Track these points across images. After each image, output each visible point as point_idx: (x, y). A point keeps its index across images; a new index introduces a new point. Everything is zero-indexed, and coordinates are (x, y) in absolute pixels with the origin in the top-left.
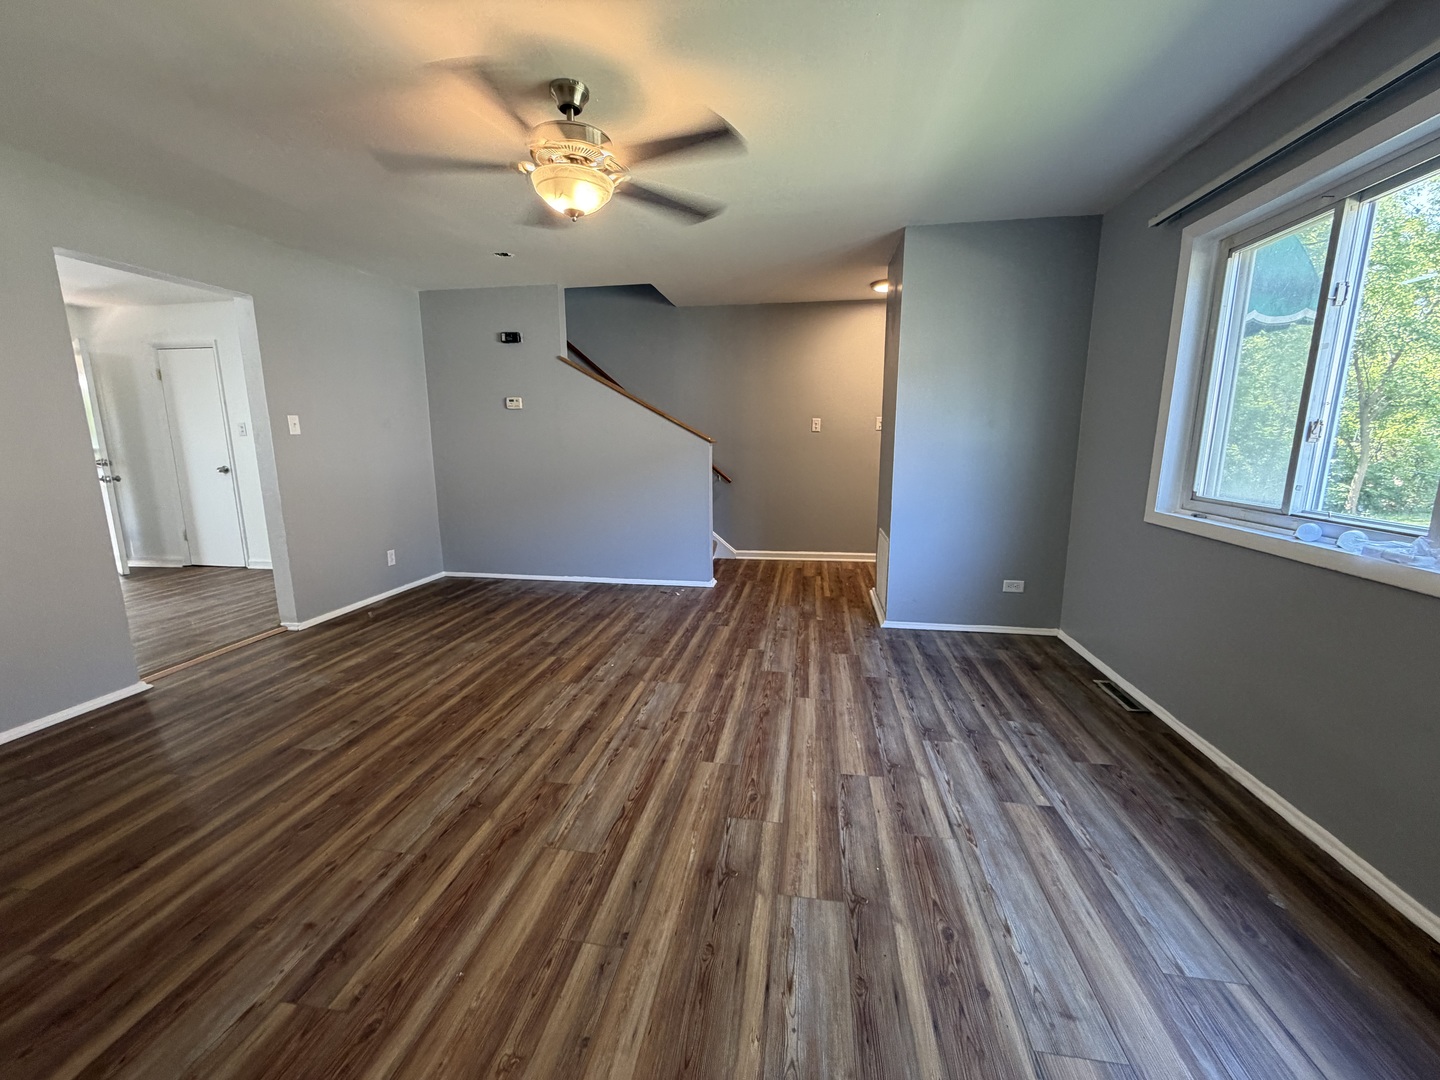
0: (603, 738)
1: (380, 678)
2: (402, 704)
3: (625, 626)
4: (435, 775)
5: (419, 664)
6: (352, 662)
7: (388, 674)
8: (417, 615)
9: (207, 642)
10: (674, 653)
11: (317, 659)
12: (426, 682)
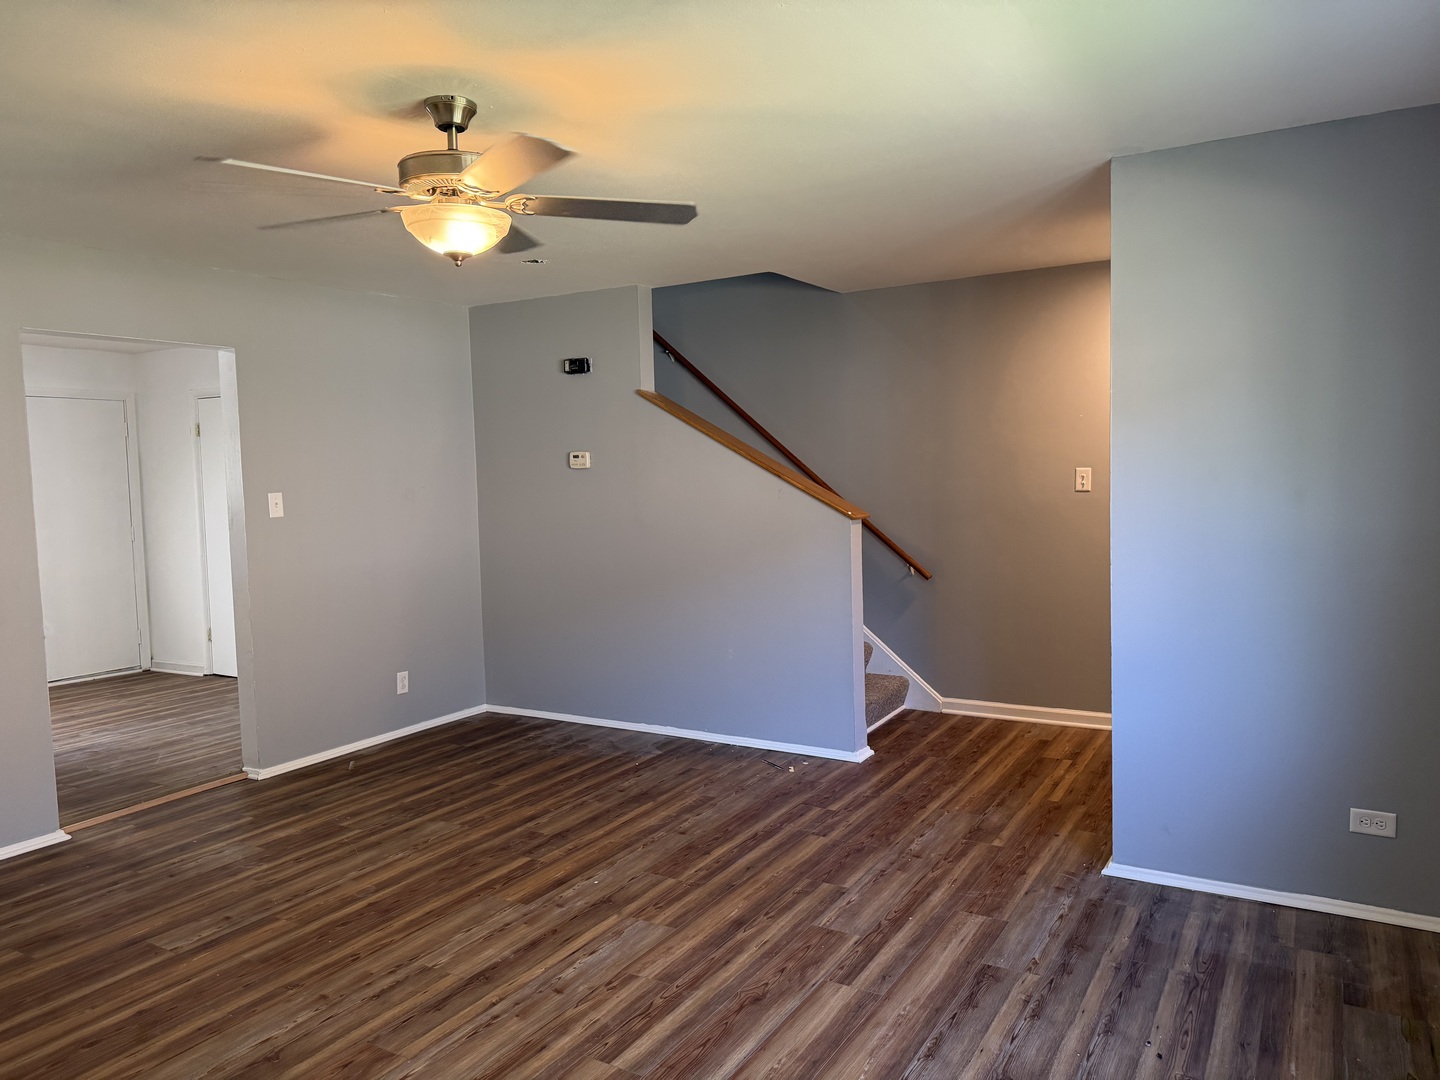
0: (491, 997)
1: (297, 860)
2: (297, 900)
3: (669, 816)
4: (259, 1008)
5: (354, 847)
6: (282, 834)
7: (309, 857)
8: (405, 771)
9: (157, 785)
10: (702, 873)
11: (252, 823)
12: (344, 873)
